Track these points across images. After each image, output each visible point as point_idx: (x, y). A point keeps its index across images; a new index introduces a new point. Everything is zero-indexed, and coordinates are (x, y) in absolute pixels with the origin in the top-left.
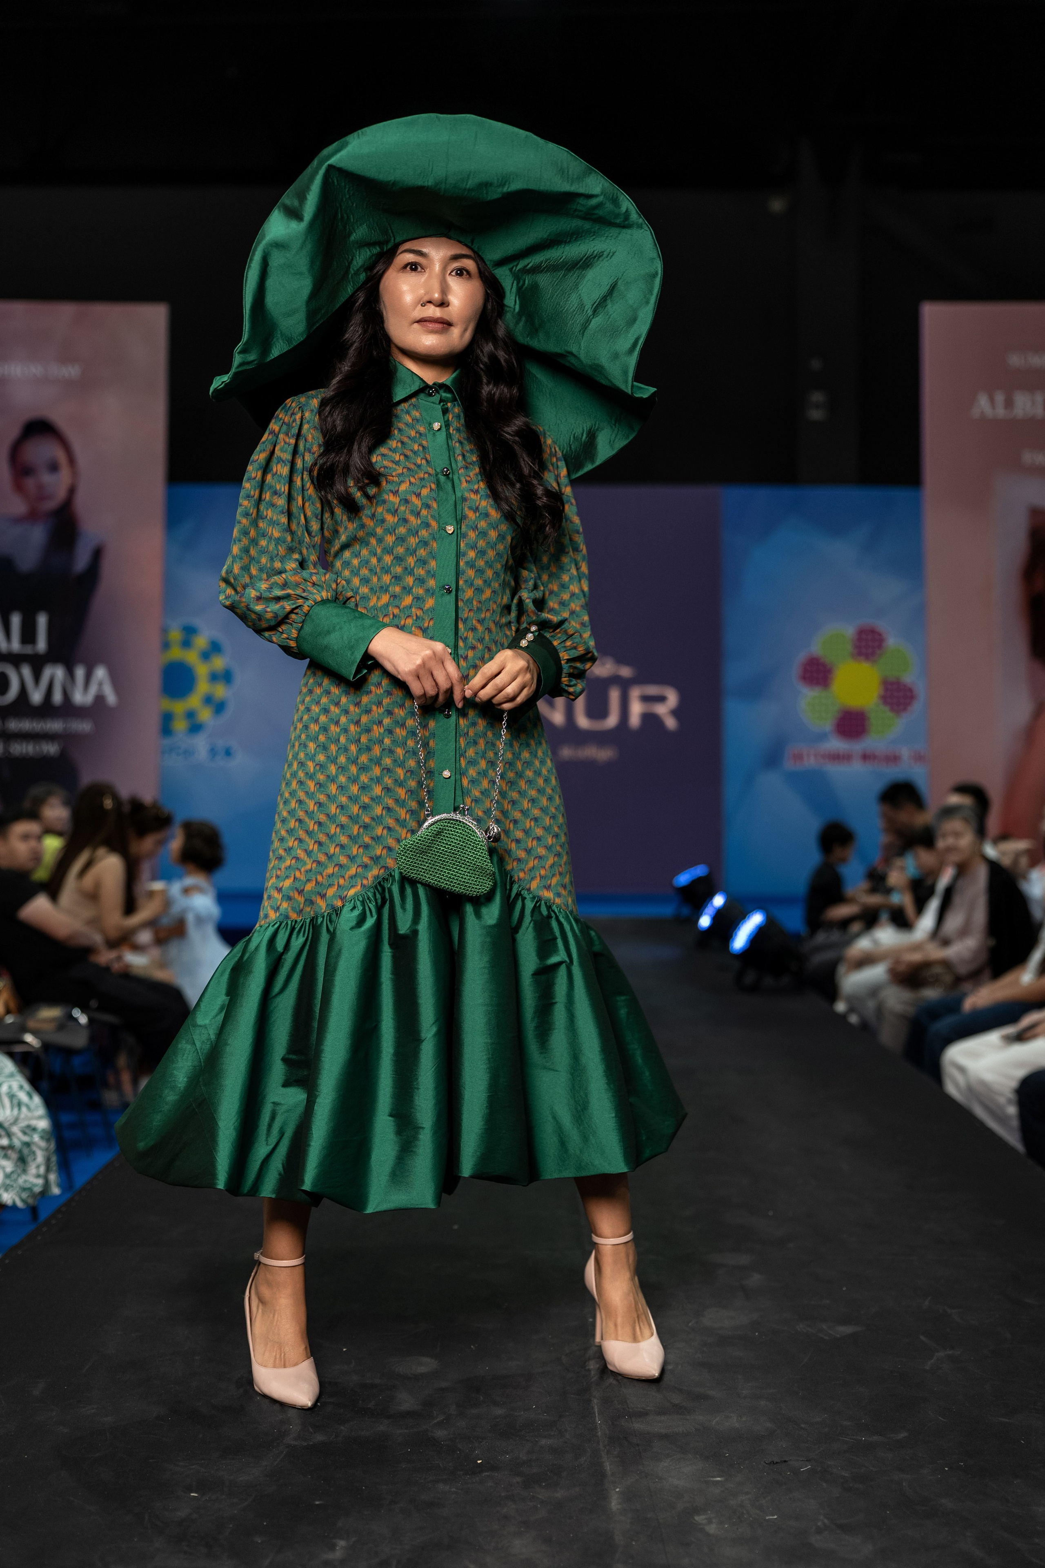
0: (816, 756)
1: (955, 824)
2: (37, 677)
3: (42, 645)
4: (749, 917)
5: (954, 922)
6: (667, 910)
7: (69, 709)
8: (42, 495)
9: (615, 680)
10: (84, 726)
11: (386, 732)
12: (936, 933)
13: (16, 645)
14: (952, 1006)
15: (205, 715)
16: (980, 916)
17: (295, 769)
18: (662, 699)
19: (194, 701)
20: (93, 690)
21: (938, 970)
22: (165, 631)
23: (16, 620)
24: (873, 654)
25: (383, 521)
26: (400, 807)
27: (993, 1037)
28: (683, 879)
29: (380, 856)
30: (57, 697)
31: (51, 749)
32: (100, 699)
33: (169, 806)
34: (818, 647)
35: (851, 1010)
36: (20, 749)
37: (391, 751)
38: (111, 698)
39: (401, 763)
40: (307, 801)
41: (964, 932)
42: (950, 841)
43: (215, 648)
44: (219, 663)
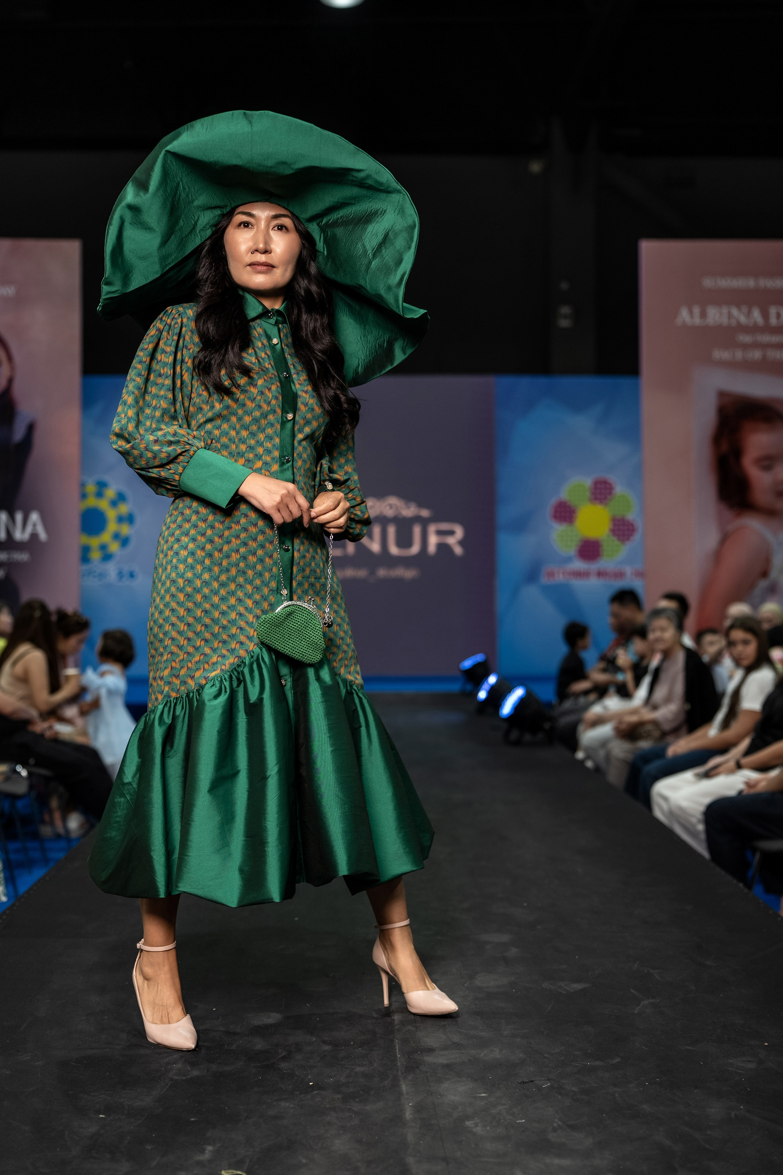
0: (563, 573)
1: (662, 622)
4: (513, 691)
5: (660, 692)
6: (455, 687)
7: (11, 544)
9: (417, 519)
11: (242, 558)
12: (648, 701)
14: (659, 753)
15: (114, 547)
16: (679, 688)
17: (169, 586)
18: (452, 533)
19: (106, 537)
20: (29, 529)
21: (649, 727)
22: (83, 485)
24: (605, 499)
25: (244, 405)
26: (249, 613)
27: (688, 775)
28: (467, 664)
29: (235, 649)
30: (3, 535)
32: (34, 536)
33: (87, 614)
34: (565, 494)
35: (588, 757)
37: (244, 573)
38: (43, 536)
39: (250, 581)
40: (178, 609)
41: (668, 700)
42: (658, 634)
43: (121, 498)
44: (124, 509)
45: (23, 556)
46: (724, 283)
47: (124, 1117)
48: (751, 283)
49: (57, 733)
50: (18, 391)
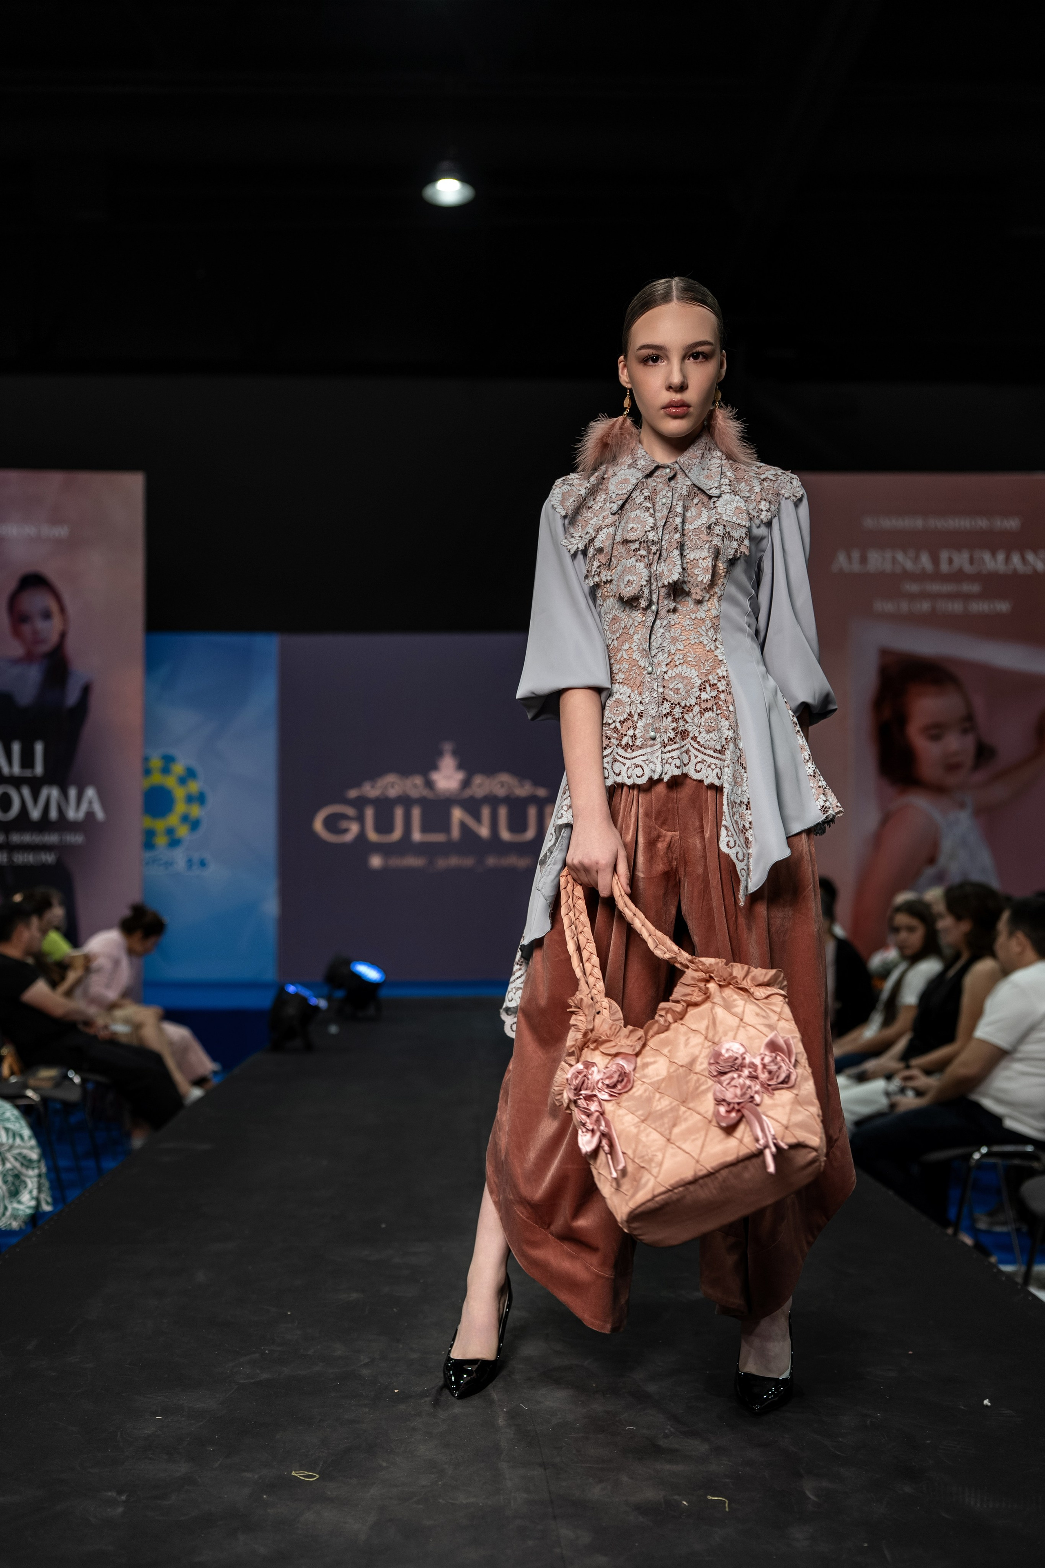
2: (35, 797)
3: (39, 769)
7: (63, 824)
8: (37, 639)
10: (76, 839)
13: (17, 770)
15: (183, 831)
19: (173, 820)
20: (84, 807)
22: (146, 759)
23: (16, 747)
30: (53, 814)
31: (49, 858)
32: (90, 815)
36: (20, 858)
38: (100, 815)
43: (190, 774)
44: (194, 787)
45: (77, 837)
46: (888, 523)
47: (183, 1419)
48: (918, 523)
49: (115, 1034)
50: (72, 646)
